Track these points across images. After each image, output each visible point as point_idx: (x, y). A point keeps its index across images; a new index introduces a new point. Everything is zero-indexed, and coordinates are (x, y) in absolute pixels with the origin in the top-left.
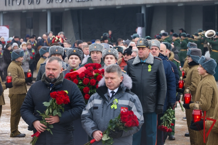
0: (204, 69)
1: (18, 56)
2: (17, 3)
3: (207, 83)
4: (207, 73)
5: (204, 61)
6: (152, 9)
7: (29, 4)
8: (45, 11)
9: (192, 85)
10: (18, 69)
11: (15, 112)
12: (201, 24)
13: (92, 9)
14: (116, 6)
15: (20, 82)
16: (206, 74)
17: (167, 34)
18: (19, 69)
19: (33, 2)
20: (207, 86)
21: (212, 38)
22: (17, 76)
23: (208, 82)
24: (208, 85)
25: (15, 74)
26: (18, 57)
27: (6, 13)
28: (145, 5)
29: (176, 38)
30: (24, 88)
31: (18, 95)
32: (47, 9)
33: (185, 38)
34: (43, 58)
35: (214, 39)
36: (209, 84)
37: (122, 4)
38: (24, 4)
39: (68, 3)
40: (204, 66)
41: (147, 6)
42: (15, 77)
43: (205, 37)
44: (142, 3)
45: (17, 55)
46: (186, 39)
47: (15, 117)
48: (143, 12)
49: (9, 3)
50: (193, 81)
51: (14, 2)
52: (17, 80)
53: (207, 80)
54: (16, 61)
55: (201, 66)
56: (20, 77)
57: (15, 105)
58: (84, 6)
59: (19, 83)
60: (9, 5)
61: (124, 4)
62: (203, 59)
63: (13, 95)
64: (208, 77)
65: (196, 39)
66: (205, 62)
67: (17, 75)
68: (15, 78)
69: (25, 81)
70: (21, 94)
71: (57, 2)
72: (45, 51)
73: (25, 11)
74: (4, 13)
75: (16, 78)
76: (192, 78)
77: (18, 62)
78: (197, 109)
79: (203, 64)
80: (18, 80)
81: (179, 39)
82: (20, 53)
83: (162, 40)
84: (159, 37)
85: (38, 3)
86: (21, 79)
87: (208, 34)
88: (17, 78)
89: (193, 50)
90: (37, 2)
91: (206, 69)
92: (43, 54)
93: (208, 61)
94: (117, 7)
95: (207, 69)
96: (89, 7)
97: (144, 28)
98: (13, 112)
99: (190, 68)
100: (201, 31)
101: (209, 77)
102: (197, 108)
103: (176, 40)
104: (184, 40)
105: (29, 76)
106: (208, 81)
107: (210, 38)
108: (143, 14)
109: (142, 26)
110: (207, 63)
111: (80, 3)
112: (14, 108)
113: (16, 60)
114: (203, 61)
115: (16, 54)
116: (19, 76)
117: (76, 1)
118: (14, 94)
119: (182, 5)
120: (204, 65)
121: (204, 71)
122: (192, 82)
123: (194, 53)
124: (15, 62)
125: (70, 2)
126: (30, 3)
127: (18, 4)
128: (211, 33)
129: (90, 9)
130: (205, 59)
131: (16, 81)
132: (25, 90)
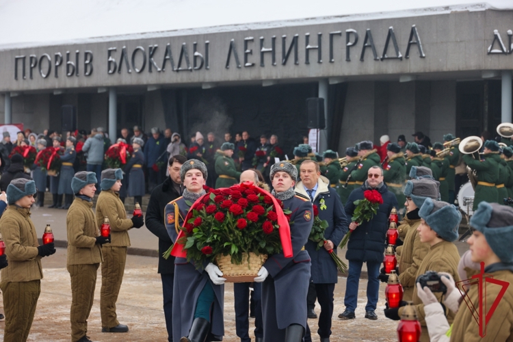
0: (431, 229)
1: (20, 193)
2: (41, 74)
3: (439, 260)
4: (439, 237)
5: (430, 212)
6: (343, 89)
7: (68, 76)
8: (104, 90)
9: (413, 264)
10: (20, 225)
11: (13, 322)
12: (452, 123)
13: (209, 87)
14: (262, 81)
15: (26, 255)
16: (438, 240)
17: (370, 144)
18: (23, 224)
19: (77, 72)
20: (439, 267)
21: (476, 154)
22: (18, 240)
23: (443, 259)
24: (441, 266)
25: (14, 234)
26: (22, 196)
27: (16, 95)
28: (326, 80)
29: (395, 155)
30: (33, 267)
31: (19, 282)
32: (109, 88)
33: (415, 155)
34: (80, 199)
35: (481, 155)
36: (445, 263)
37: (274, 78)
38: (56, 76)
39: (154, 74)
40: (431, 223)
41: (331, 82)
42: (14, 242)
43: (460, 152)
44: (320, 75)
45: (18, 192)
46: (416, 157)
47: (13, 334)
48: (322, 94)
49: (24, 74)
50: (416, 255)
51: (36, 71)
52: (19, 248)
53: (439, 253)
54: (17, 206)
55: (423, 222)
56: (27, 241)
57: (13, 307)
58: (189, 81)
59: (22, 255)
60: (24, 79)
61: (279, 77)
62: (428, 207)
63: (9, 283)
64: (441, 247)
65: (440, 157)
66: (433, 214)
67: (18, 237)
68: (13, 245)
69: (37, 253)
70: (28, 280)
71: (130, 71)
72: (84, 181)
73: (59, 93)
74: (11, 95)
75: (16, 245)
76: (414, 248)
77: (24, 207)
78: (407, 319)
79: (428, 217)
80: (21, 249)
81: (401, 157)
82: (26, 186)
83: (362, 160)
84: (352, 151)
85: (87, 74)
86: (28, 247)
87: (467, 146)
88: (18, 243)
89: (418, 184)
90: (86, 71)
91: (436, 228)
92: (80, 190)
93: (438, 211)
94: (264, 85)
95: (437, 230)
96: (201, 83)
97: (325, 132)
98: (10, 323)
99: (411, 224)
100: (449, 139)
101: (444, 248)
102: (408, 316)
103: (395, 159)
104: (412, 158)
105: (48, 240)
106: (443, 257)
107: (470, 155)
108: (322, 100)
109: (320, 126)
110: (436, 216)
111: (180, 73)
112: (11, 313)
113: (18, 203)
114: (428, 211)
115: (16, 190)
116: (23, 240)
117: (173, 70)
118: (12, 281)
119: (408, 79)
120: (430, 220)
121: (431, 234)
122: (414, 258)
123: (420, 190)
124: (15, 207)
125: (160, 71)
126: (69, 74)
127: (44, 76)
128: (473, 143)
129: (204, 87)
130: (431, 205)
131: (15, 250)
132: (38, 272)
